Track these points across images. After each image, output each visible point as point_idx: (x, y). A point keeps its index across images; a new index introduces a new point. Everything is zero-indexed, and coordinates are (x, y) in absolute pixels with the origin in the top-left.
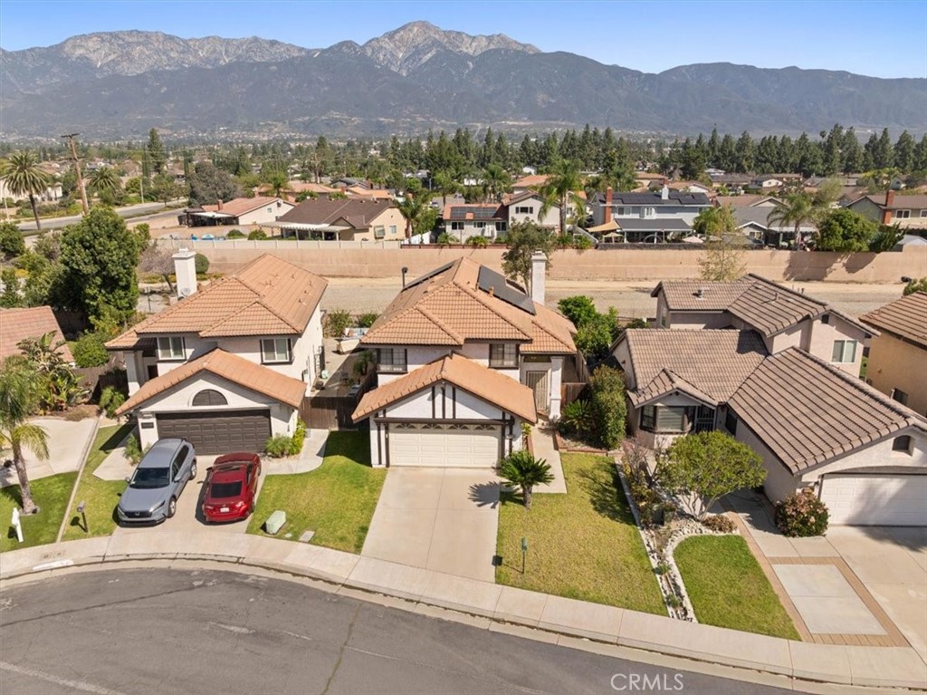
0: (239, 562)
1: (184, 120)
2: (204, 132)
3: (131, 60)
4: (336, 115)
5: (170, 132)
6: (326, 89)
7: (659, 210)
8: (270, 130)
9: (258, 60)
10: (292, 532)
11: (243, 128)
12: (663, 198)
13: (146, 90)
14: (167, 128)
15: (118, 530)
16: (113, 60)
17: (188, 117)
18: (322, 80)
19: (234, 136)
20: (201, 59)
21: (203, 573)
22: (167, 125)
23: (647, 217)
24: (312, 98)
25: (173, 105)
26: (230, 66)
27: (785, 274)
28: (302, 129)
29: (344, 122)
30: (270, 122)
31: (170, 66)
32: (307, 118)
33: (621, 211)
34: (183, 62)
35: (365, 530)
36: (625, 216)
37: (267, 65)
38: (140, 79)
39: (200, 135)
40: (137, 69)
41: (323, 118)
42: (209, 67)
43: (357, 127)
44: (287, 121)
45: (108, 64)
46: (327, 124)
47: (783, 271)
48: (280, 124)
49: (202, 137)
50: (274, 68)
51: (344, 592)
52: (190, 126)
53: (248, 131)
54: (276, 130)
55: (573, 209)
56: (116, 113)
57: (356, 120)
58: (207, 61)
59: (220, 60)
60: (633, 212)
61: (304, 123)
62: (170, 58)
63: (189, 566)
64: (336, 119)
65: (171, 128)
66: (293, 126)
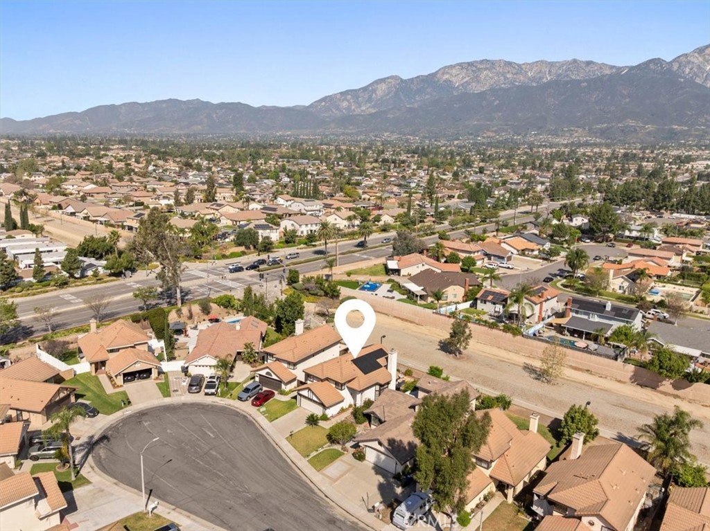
0: (250, 415)
1: (507, 125)
2: (519, 135)
3: (478, 82)
4: (631, 123)
5: (494, 135)
6: (627, 100)
7: (600, 317)
8: (571, 135)
9: (573, 77)
10: (263, 413)
11: (550, 133)
12: (607, 309)
13: (484, 103)
14: (492, 131)
15: (237, 400)
16: (466, 82)
17: (510, 123)
18: (625, 93)
19: (541, 139)
20: (529, 79)
21: (242, 415)
22: (494, 129)
23: (591, 319)
24: (613, 108)
25: (500, 114)
26: (549, 84)
27: (631, 379)
28: (598, 134)
29: (638, 129)
30: (572, 128)
31: (505, 84)
32: (605, 125)
33: (577, 312)
34: (515, 81)
35: (277, 418)
36: (579, 316)
37: (579, 82)
38: (482, 95)
39: (515, 137)
40: (481, 87)
41: (620, 125)
42: (534, 85)
43: (649, 134)
44: (587, 128)
45: (462, 85)
46: (622, 131)
47: (630, 377)
48: (580, 130)
49: (516, 139)
50: (585, 84)
51: (259, 428)
52: (509, 130)
53: (553, 135)
54: (576, 134)
55: (625, 287)
56: (461, 119)
57: (650, 127)
58: (533, 79)
59: (543, 78)
60: (584, 314)
61: (601, 129)
62: (506, 78)
63: (240, 411)
64: (632, 126)
65: (495, 132)
66: (592, 132)
